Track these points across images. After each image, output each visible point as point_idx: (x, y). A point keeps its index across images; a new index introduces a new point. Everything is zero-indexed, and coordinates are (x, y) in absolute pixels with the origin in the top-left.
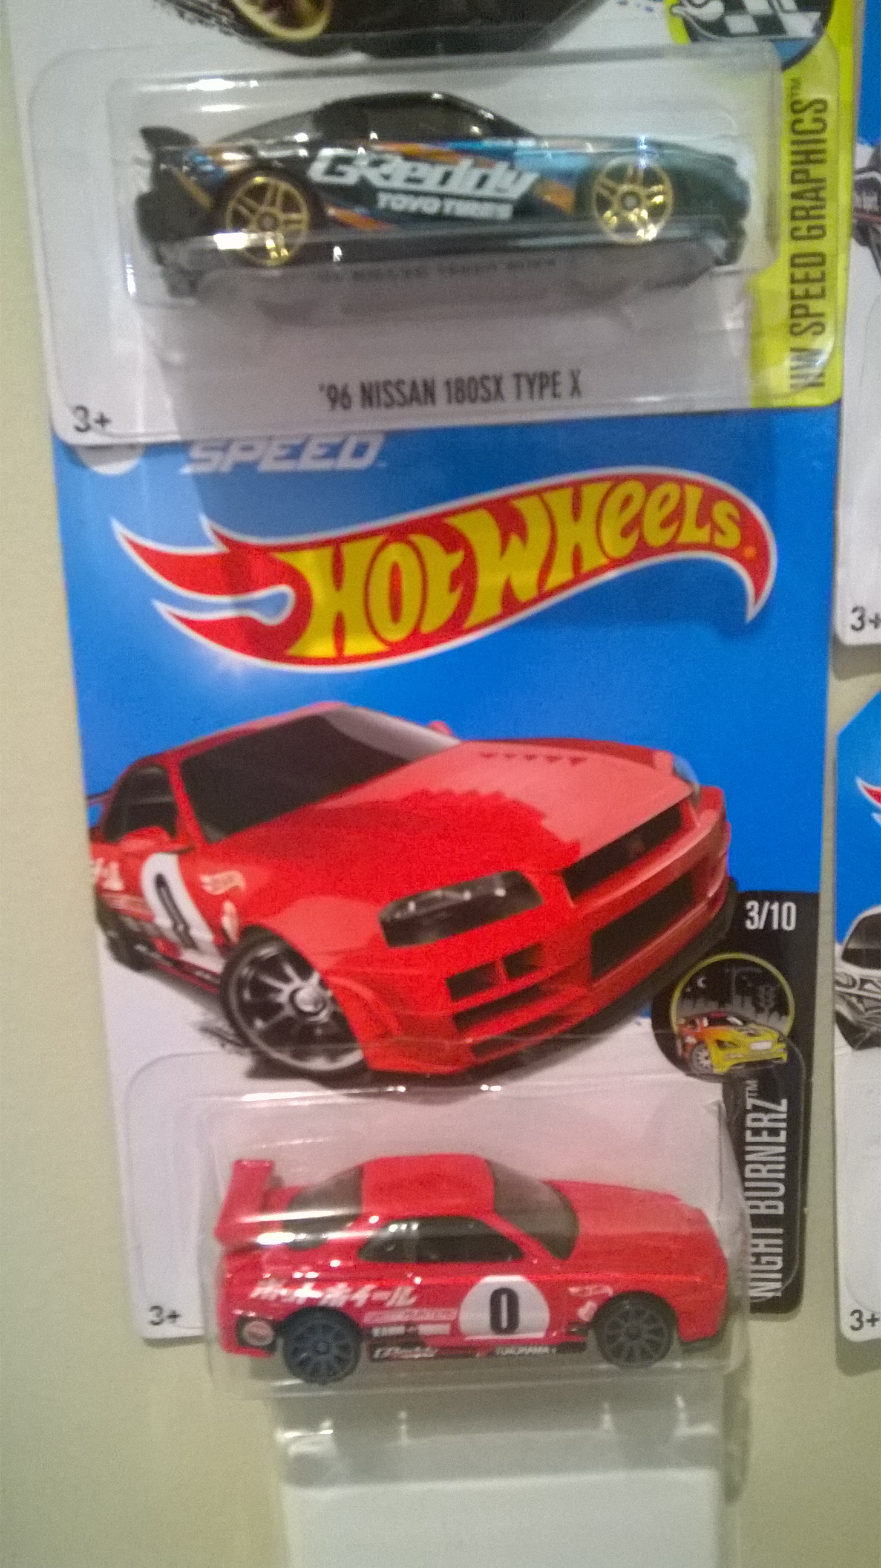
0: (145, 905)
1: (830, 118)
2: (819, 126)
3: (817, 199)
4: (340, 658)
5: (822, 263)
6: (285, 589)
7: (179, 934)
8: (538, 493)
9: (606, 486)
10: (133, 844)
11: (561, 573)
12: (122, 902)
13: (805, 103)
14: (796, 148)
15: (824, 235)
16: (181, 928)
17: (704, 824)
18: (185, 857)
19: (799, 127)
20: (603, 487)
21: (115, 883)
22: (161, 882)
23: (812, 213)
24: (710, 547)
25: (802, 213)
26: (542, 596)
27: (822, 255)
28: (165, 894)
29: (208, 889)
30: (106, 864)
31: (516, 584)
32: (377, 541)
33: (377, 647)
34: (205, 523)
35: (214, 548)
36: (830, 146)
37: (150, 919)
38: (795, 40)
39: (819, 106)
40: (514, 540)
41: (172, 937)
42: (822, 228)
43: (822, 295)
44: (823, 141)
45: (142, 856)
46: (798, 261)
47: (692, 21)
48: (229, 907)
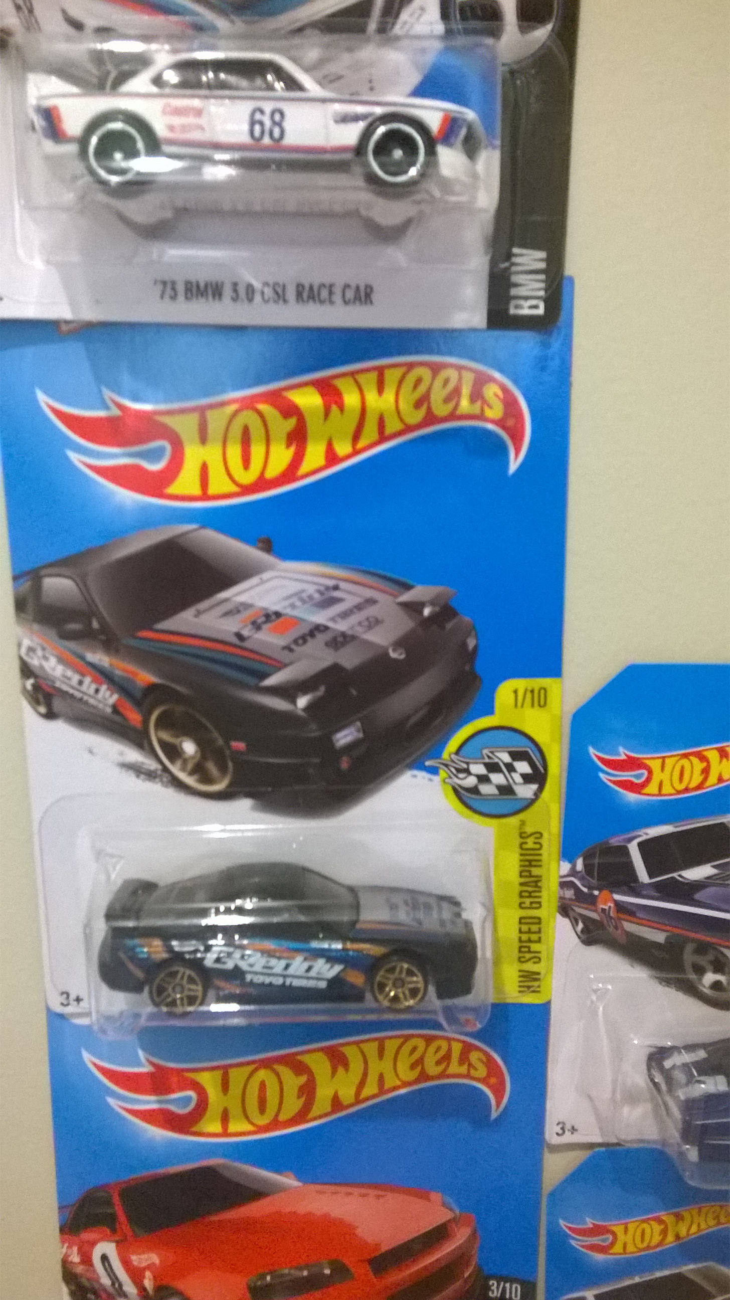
0: (94, 1271)
1: (545, 841)
2: (538, 846)
3: (536, 886)
4: (225, 1133)
5: (539, 923)
6: (191, 1094)
7: (116, 1290)
8: (357, 1043)
9: (400, 1041)
10: (87, 1236)
11: (370, 1089)
12: (80, 1269)
13: (529, 833)
14: (522, 858)
15: (540, 907)
16: (117, 1285)
17: (461, 1236)
18: (121, 1244)
19: (525, 846)
20: (399, 1041)
21: (75, 1258)
22: (104, 1258)
23: (533, 894)
24: (468, 1076)
25: (527, 894)
26: (358, 1101)
27: (539, 919)
28: (107, 1264)
29: (135, 1263)
30: (69, 1247)
31: (340, 1093)
32: (250, 1068)
33: (249, 1127)
34: (141, 1053)
35: (146, 1069)
36: (545, 857)
37: (97, 1279)
38: (521, 799)
39: (538, 835)
40: (341, 1070)
41: (111, 1290)
42: (540, 903)
43: (539, 941)
44: (540, 855)
45: (93, 1244)
46: (523, 921)
47: (457, 787)
48: (148, 1274)
